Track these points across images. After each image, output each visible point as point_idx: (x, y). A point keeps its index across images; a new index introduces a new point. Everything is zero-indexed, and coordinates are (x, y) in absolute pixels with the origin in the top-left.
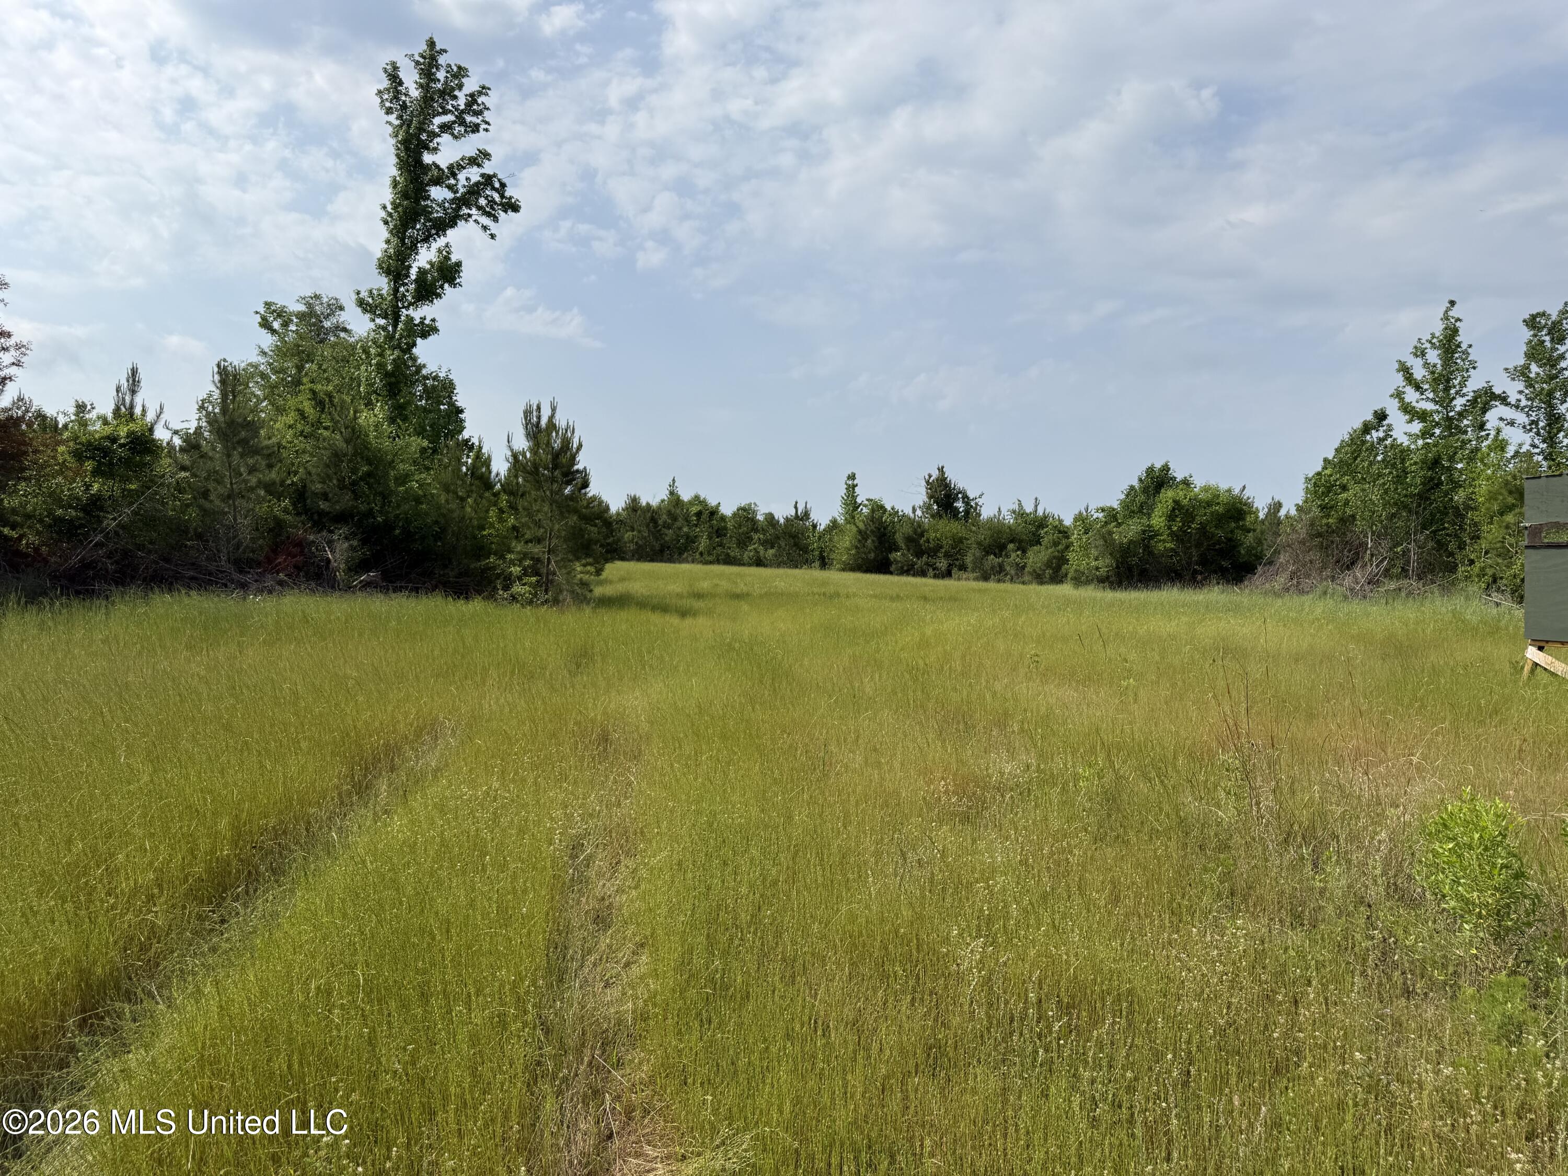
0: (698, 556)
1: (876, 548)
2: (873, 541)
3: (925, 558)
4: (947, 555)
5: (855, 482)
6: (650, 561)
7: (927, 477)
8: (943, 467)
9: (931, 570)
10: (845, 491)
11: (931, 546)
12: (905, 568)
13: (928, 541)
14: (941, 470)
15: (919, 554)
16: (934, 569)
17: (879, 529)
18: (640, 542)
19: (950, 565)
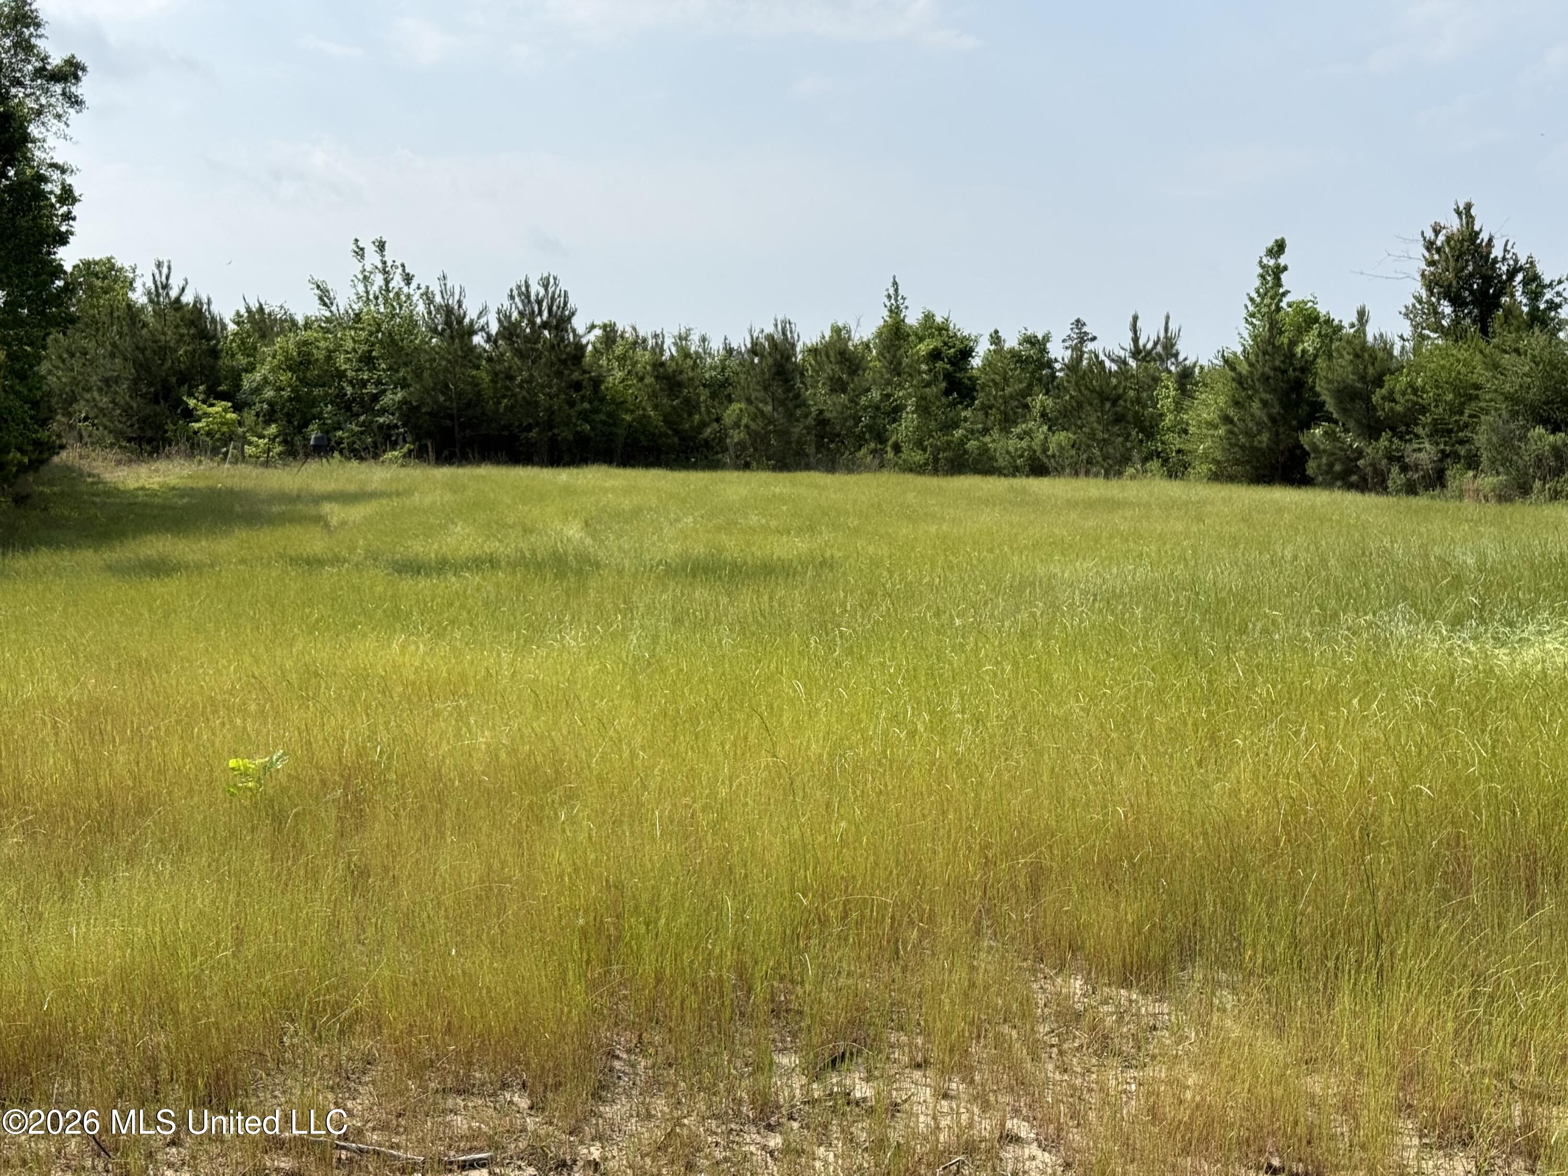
0: (890, 454)
1: (1273, 419)
2: (1265, 403)
3: (1383, 442)
4: (1439, 431)
5: (1282, 261)
6: (774, 469)
7: (1430, 234)
8: (1468, 207)
9: (1395, 470)
10: (1257, 283)
11: (1399, 408)
12: (1338, 467)
13: (1391, 398)
14: (1466, 213)
15: (1372, 430)
16: (1404, 469)
17: (1284, 372)
18: (753, 426)
19: (1444, 455)
